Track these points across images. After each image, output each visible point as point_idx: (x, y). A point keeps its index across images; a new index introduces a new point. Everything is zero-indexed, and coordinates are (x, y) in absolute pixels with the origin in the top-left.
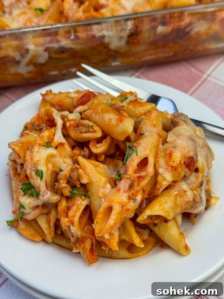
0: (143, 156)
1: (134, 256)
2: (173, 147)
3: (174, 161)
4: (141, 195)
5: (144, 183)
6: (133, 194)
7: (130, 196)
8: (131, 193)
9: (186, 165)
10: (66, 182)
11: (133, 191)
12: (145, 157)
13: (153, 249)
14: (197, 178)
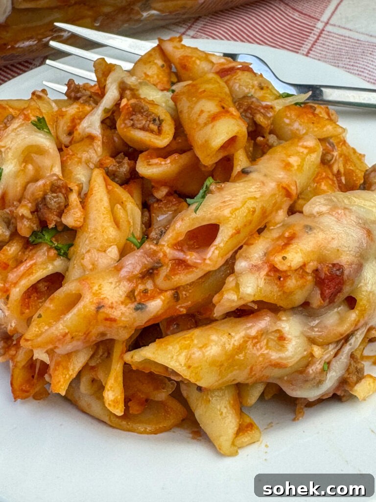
0: (210, 219)
1: (120, 425)
2: (306, 227)
3: (284, 258)
4: (163, 301)
5: (184, 278)
6: (145, 291)
7: (136, 293)
8: (141, 287)
9: (318, 279)
10: (33, 210)
11: (149, 285)
12: (213, 222)
13: (173, 430)
14: (342, 320)
